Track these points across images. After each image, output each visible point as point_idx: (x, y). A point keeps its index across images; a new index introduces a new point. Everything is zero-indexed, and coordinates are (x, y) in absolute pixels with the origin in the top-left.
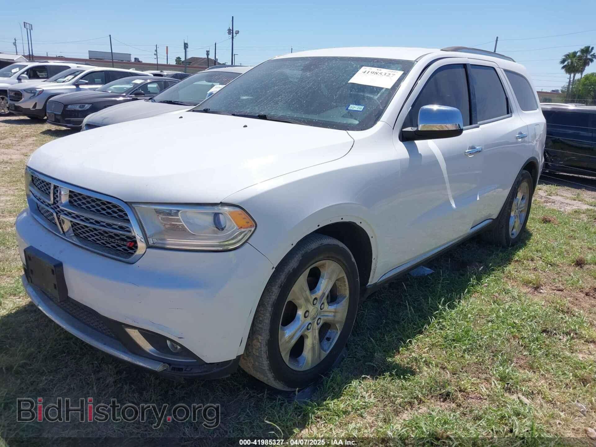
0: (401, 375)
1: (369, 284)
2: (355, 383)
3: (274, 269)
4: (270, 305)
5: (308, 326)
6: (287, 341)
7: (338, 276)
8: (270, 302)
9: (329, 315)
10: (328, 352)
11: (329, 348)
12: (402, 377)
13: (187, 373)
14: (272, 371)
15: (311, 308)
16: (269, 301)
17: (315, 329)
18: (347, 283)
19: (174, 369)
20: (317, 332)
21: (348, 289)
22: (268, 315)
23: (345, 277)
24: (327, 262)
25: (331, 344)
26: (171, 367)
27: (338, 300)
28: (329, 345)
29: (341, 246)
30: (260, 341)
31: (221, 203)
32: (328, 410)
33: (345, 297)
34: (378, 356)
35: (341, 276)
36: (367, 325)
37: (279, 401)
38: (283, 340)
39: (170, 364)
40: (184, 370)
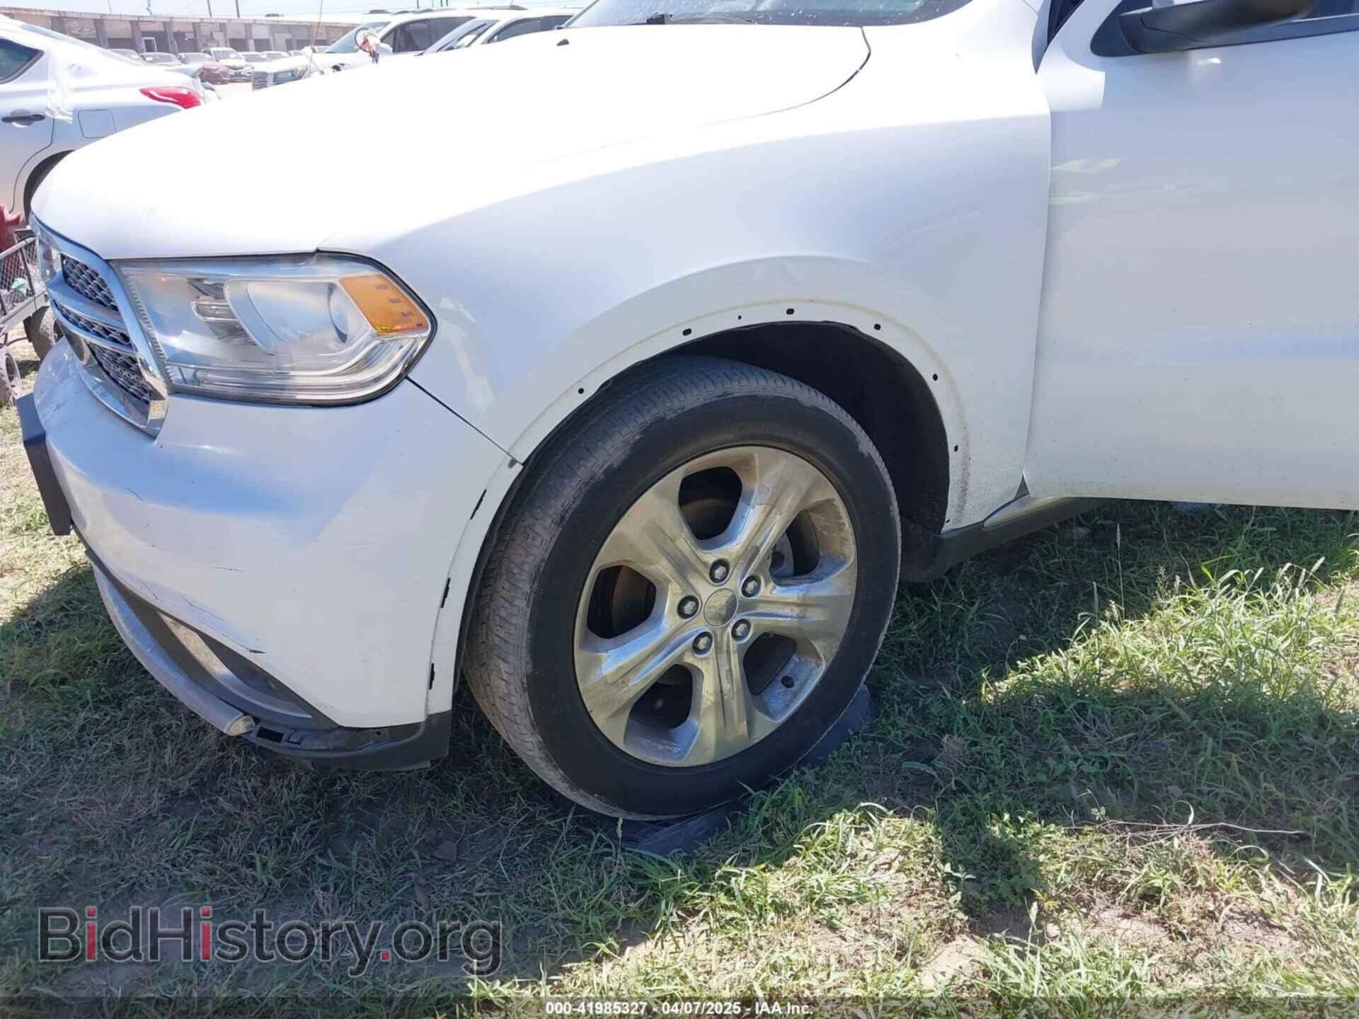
0: (1009, 811)
1: (947, 527)
2: (842, 821)
3: (518, 468)
4: (525, 576)
5: (697, 641)
6: (610, 680)
7: (808, 495)
8: (526, 567)
9: (780, 612)
10: (782, 719)
11: (787, 706)
12: (1007, 817)
13: (290, 748)
14: (554, 763)
15: (704, 590)
16: (523, 563)
17: (728, 652)
18: (846, 520)
19: (263, 733)
20: (735, 660)
21: (851, 539)
22: (522, 603)
23: (839, 503)
24: (758, 454)
25: (795, 696)
26: (259, 726)
27: (817, 571)
28: (788, 697)
29: (808, 403)
30: (505, 676)
31: (318, 251)
32: (729, 893)
33: (843, 563)
34: (952, 745)
35: (818, 497)
36: (966, 647)
37: (597, 847)
38: (594, 678)
39: (256, 720)
40: (284, 738)
